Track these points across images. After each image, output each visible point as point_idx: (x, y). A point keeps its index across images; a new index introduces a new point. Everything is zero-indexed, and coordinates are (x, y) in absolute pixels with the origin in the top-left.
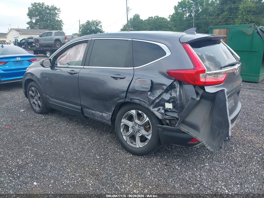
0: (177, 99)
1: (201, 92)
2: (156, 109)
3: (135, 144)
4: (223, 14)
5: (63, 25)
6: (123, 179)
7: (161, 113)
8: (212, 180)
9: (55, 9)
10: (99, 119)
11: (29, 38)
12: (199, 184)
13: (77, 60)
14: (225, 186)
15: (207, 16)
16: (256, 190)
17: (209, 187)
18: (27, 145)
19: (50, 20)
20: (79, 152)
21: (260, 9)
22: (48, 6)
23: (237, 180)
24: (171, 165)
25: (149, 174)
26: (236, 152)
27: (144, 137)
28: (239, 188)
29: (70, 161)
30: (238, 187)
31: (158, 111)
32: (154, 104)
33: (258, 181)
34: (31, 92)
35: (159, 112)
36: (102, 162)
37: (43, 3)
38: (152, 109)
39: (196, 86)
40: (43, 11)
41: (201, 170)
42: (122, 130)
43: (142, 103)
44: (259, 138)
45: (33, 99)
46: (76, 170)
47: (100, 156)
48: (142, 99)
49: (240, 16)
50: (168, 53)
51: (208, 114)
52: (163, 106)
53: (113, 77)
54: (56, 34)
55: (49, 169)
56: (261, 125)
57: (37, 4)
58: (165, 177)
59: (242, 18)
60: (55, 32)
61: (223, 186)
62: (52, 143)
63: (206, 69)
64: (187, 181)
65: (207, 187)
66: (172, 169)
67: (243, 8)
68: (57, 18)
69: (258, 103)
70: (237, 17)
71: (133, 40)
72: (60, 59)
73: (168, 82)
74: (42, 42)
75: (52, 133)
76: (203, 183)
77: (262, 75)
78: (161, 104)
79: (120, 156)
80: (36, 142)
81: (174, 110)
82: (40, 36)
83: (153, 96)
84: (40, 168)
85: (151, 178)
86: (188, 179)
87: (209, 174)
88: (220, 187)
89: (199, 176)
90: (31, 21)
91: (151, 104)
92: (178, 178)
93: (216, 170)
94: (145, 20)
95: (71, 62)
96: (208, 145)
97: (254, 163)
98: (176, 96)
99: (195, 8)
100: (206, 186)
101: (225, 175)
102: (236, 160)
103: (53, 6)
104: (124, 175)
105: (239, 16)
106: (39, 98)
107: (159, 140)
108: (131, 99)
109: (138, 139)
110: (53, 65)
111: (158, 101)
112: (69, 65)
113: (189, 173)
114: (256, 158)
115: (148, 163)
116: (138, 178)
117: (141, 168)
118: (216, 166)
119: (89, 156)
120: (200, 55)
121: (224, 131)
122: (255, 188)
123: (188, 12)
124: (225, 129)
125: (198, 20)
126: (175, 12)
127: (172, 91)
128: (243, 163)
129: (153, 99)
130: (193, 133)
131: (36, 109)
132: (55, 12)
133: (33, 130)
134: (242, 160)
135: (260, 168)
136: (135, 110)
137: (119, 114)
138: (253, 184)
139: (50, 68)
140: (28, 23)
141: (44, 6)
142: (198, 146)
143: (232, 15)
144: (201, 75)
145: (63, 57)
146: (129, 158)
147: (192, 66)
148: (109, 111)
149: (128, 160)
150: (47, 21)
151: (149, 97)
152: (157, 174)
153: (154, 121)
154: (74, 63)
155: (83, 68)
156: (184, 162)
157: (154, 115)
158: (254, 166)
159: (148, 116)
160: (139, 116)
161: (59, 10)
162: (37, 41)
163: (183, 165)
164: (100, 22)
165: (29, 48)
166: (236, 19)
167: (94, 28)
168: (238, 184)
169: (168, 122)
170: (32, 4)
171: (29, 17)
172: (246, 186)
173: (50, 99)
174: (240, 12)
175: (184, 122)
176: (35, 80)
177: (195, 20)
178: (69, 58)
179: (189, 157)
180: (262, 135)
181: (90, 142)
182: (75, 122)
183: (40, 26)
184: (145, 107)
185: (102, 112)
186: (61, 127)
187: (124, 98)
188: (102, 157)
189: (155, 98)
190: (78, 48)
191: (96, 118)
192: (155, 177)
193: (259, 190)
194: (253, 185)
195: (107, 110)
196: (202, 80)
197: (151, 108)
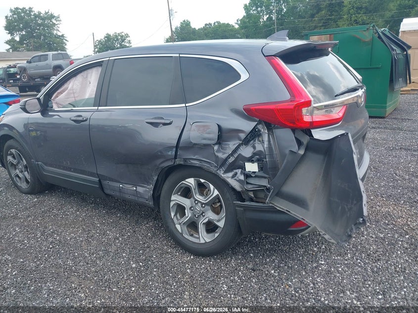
0: (265, 155)
1: (305, 140)
2: (230, 174)
3: (198, 236)
4: (319, 14)
5: (66, 42)
6: (180, 302)
7: (239, 181)
8: (334, 290)
9: (52, 16)
10: (131, 197)
11: (10, 67)
12: (313, 300)
13: (87, 96)
14: (357, 299)
15: (295, 19)
16: (410, 302)
17: (330, 304)
18: (6, 253)
19: (45, 36)
20: (100, 258)
21: (375, 5)
22: (40, 13)
23: (376, 286)
24: (261, 268)
25: (226, 289)
26: (366, 235)
27: (212, 223)
28: (382, 301)
29: (83, 277)
30: (378, 299)
31: (233, 177)
32: (226, 166)
33: (410, 284)
34: (10, 158)
35: (235, 179)
36: (141, 275)
37: (30, 8)
38: (222, 175)
39: (296, 130)
40: (32, 21)
41: (313, 273)
42: (173, 214)
43: (206, 166)
44: (401, 208)
45: (16, 169)
46: (96, 293)
47: (137, 262)
48: (204, 158)
49: (345, 17)
50: (244, 76)
51: (321, 177)
52: (242, 169)
53: (151, 123)
54: (55, 58)
55: (46, 296)
56: (400, 186)
57: (20, 9)
58: (254, 293)
59: (349, 19)
60: (53, 55)
61: (355, 299)
62: (51, 246)
63: (312, 99)
64: (292, 296)
65: (328, 304)
66: (264, 275)
67: (350, 4)
68: (55, 32)
69: (389, 149)
70: (341, 18)
71: (181, 55)
72: (57, 97)
73: (247, 126)
74: (31, 72)
75: (51, 228)
76: (321, 297)
77: (390, 105)
78: (238, 164)
79: (173, 259)
80: (21, 247)
81: (261, 174)
82: (28, 62)
83: (222, 152)
84: (30, 295)
85: (229, 295)
86: (293, 292)
87: (328, 280)
88: (350, 301)
89: (312, 285)
90: (12, 38)
91: (221, 167)
92: (276, 292)
93: (338, 271)
94: (199, 29)
95: (76, 101)
96: (326, 231)
97: (399, 252)
98: (263, 150)
99: (277, 7)
100: (327, 302)
101: (356, 278)
102: (370, 249)
103: (48, 12)
104: (181, 295)
105: (344, 15)
106: (26, 167)
107: (239, 227)
108: (185, 160)
109: (202, 228)
110: (45, 108)
111: (232, 159)
112: (74, 107)
113: (294, 280)
114: (400, 243)
115: (222, 268)
116: (207, 298)
117: (211, 279)
118: (339, 264)
119: (119, 265)
120: (299, 75)
121: (353, 206)
122: (407, 298)
123: (265, 13)
124: (355, 202)
125: (282, 25)
126: (245, 14)
127: (255, 141)
128: (381, 254)
129: (224, 156)
130: (296, 212)
131: (22, 186)
132: (51, 21)
133: (17, 225)
134: (379, 250)
135: (410, 261)
136: (193, 179)
137: (166, 187)
138: (403, 291)
139: (40, 113)
140: (8, 42)
141: (32, 14)
142: (306, 233)
143: (333, 15)
144: (304, 110)
145: (61, 93)
146: (188, 262)
147: (287, 96)
148: (148, 183)
149: (187, 265)
150: (39, 37)
151: (216, 154)
152: (239, 287)
153: (228, 195)
154: (82, 104)
155: (97, 111)
156: (283, 261)
157: (227, 184)
158: (400, 258)
159: (216, 187)
160: (201, 187)
161: (57, 18)
162: (23, 70)
163: (283, 267)
164: (127, 36)
165: (10, 83)
166: (341, 20)
167: (119, 45)
168: (378, 292)
169: (253, 196)
170: (11, 10)
171: (8, 32)
172: (392, 296)
173: (46, 167)
174: (345, 9)
175: (279, 194)
176: (15, 137)
177: (278, 25)
178: (72, 95)
179: (291, 250)
180: (404, 203)
181: (118, 239)
182: (92, 204)
183: (28, 46)
184: (211, 173)
185: (136, 186)
186: (67, 215)
187: (173, 159)
188: (141, 264)
189: (227, 155)
190: (87, 77)
191: (127, 196)
192: (236, 293)
193: (415, 301)
194: (403, 293)
195: (145, 180)
196: (307, 119)
197: (221, 173)
